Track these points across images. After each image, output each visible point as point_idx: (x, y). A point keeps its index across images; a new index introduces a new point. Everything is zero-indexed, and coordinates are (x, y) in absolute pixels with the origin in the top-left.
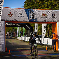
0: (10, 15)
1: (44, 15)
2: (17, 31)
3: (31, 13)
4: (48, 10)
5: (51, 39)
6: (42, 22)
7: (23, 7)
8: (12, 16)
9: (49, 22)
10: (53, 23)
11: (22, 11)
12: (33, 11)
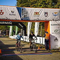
0: (1, 13)
1: (36, 13)
2: (9, 30)
3: (23, 11)
4: (41, 9)
5: (44, 38)
6: (34, 21)
7: (16, 5)
8: (3, 14)
9: (41, 21)
10: (45, 22)
11: (14, 9)
12: (25, 9)
